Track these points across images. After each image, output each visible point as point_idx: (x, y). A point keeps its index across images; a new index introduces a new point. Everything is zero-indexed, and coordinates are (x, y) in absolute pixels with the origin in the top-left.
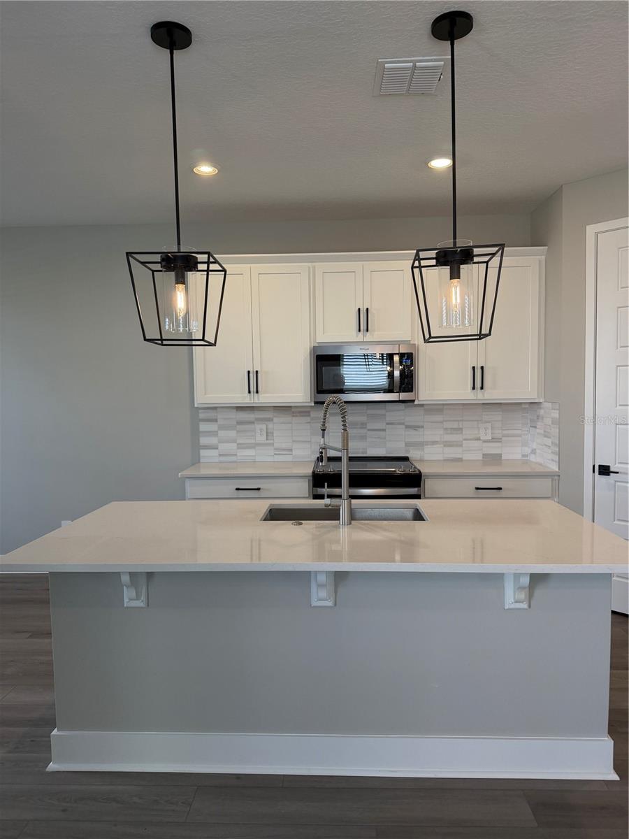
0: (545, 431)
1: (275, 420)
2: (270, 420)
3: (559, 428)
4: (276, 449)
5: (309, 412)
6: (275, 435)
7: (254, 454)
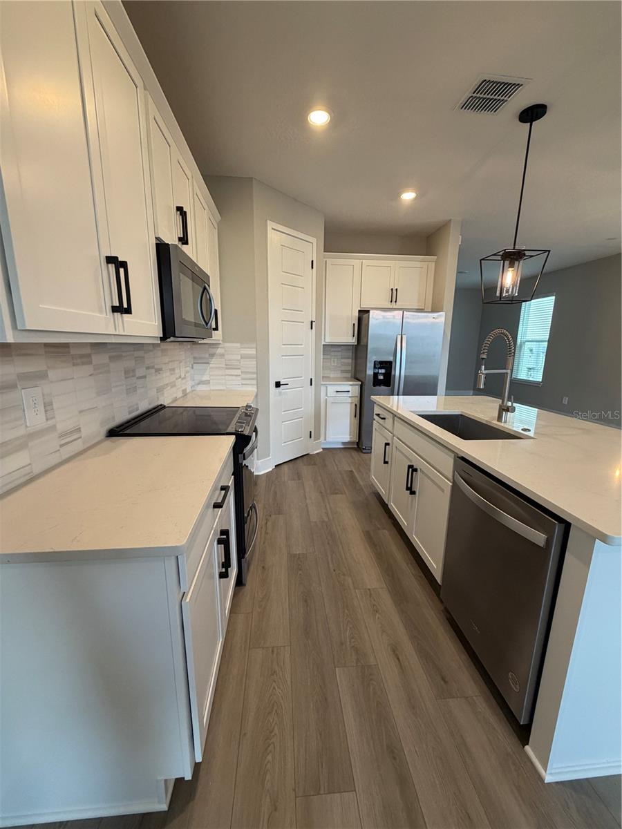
0: (226, 365)
1: (52, 374)
2: (43, 376)
3: (257, 361)
4: (62, 436)
5: (89, 356)
6: (55, 406)
7: (27, 461)
